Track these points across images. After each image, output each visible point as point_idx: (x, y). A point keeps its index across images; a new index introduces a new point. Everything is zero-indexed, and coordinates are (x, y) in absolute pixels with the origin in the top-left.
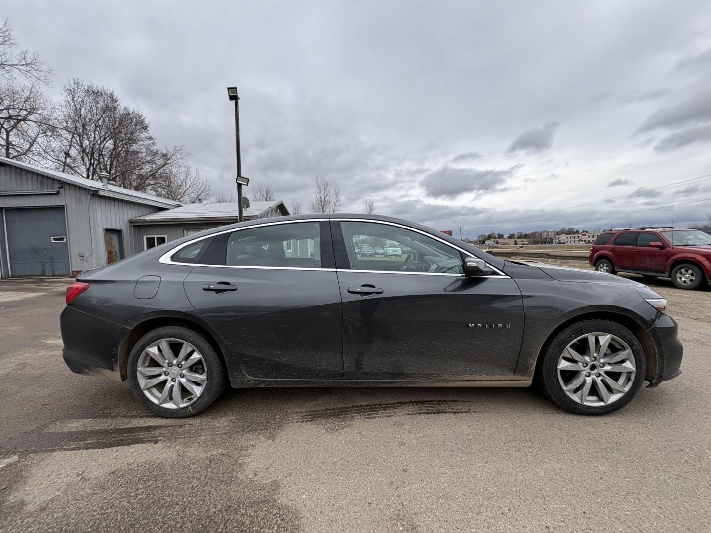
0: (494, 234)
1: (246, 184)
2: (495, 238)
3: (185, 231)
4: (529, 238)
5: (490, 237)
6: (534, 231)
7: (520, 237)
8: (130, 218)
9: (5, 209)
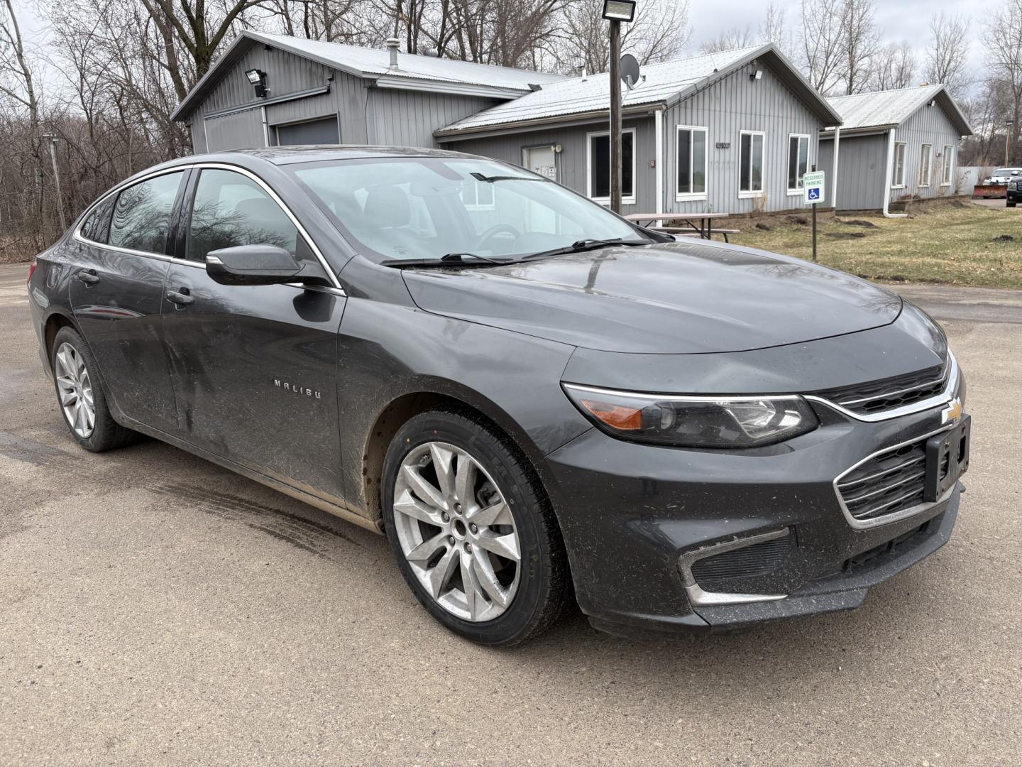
1: (628, 17)
3: (525, 152)
8: (435, 128)
9: (279, 128)
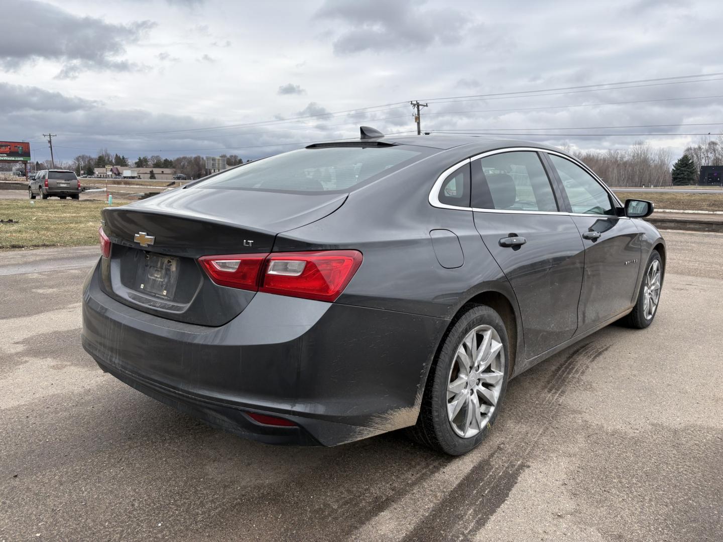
0: (108, 155)
2: (111, 163)
4: (174, 167)
5: (102, 162)
6: (181, 156)
7: (158, 165)
